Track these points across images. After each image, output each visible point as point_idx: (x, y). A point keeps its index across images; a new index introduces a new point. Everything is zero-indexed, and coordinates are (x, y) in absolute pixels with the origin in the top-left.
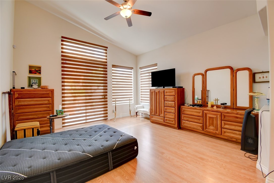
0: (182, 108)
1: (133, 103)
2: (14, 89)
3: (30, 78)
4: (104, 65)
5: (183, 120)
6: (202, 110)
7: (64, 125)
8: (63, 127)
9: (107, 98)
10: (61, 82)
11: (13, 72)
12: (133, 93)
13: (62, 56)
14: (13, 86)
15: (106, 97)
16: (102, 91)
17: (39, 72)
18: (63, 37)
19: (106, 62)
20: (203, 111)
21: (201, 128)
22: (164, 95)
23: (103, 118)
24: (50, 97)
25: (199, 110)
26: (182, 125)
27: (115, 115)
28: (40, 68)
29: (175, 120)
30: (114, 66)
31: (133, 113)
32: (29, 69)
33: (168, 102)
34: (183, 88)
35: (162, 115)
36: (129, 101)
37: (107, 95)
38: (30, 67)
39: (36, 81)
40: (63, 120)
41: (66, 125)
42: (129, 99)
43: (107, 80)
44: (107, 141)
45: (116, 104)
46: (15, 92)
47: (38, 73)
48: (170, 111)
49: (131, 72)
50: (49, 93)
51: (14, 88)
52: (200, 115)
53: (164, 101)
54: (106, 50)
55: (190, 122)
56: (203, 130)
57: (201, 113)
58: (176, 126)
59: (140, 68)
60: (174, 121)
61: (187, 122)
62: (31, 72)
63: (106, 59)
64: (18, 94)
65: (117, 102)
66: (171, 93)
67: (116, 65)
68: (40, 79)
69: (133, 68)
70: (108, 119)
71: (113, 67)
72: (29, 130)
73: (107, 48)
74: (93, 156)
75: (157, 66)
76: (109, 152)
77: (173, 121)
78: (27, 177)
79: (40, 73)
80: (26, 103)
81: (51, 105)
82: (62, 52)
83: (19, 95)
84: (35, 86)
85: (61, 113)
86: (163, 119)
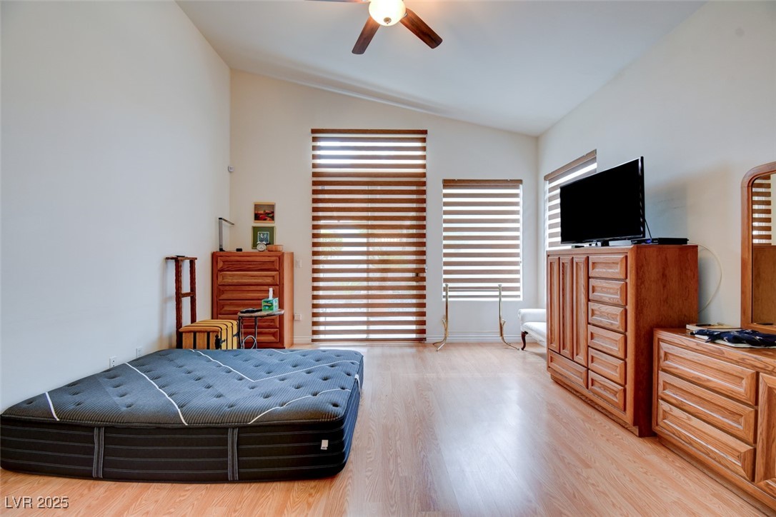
0: (659, 340)
1: (521, 299)
2: (221, 252)
3: (255, 230)
4: (418, 184)
5: (663, 399)
6: (754, 367)
7: (316, 337)
8: (313, 340)
9: (424, 279)
10: (311, 235)
11: (220, 219)
12: (521, 264)
13: (315, 175)
14: (221, 246)
15: (421, 275)
16: (413, 257)
17: (271, 215)
18: (314, 131)
19: (424, 175)
20: (758, 374)
21: (743, 467)
22: (589, 278)
23: (414, 336)
24: (275, 270)
25: (737, 363)
26: (657, 425)
27: (446, 330)
28: (272, 206)
29: (625, 390)
30: (448, 183)
31: (513, 335)
32: (255, 210)
33: (601, 305)
34: (689, 243)
35: (581, 358)
36: (497, 293)
37: (423, 270)
38: (257, 206)
39: (265, 236)
40: (313, 325)
41: (322, 337)
42: (496, 285)
43: (425, 225)
44: (267, 397)
45: (449, 299)
46: (219, 258)
47: (269, 219)
48: (607, 348)
49: (516, 195)
50: (273, 262)
51: (221, 250)
52: (742, 390)
53: (589, 300)
54: (424, 140)
55: (689, 419)
56: (753, 480)
57: (744, 382)
58: (628, 416)
59: (546, 178)
60: (622, 394)
61: (676, 412)
62: (257, 217)
63: (424, 166)
64: (223, 262)
65: (450, 294)
66: (610, 268)
67: (456, 178)
68: (271, 230)
69: (520, 181)
70: (427, 341)
71: (445, 187)
72: (202, 334)
73: (425, 132)
74: (188, 423)
75: (594, 160)
76: (234, 428)
77: (617, 392)
78: (58, 420)
79: (273, 218)
80: (235, 281)
81: (277, 287)
82: (314, 166)
83: (224, 264)
84: (261, 247)
85: (269, 306)
86: (584, 375)
